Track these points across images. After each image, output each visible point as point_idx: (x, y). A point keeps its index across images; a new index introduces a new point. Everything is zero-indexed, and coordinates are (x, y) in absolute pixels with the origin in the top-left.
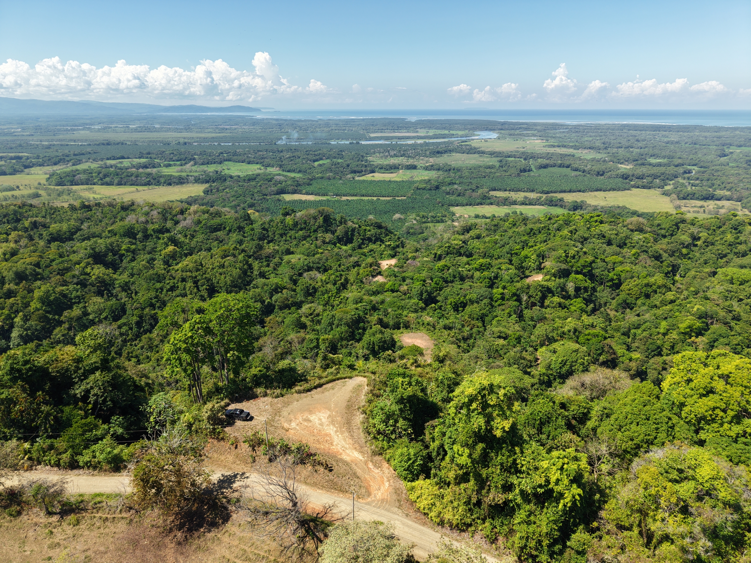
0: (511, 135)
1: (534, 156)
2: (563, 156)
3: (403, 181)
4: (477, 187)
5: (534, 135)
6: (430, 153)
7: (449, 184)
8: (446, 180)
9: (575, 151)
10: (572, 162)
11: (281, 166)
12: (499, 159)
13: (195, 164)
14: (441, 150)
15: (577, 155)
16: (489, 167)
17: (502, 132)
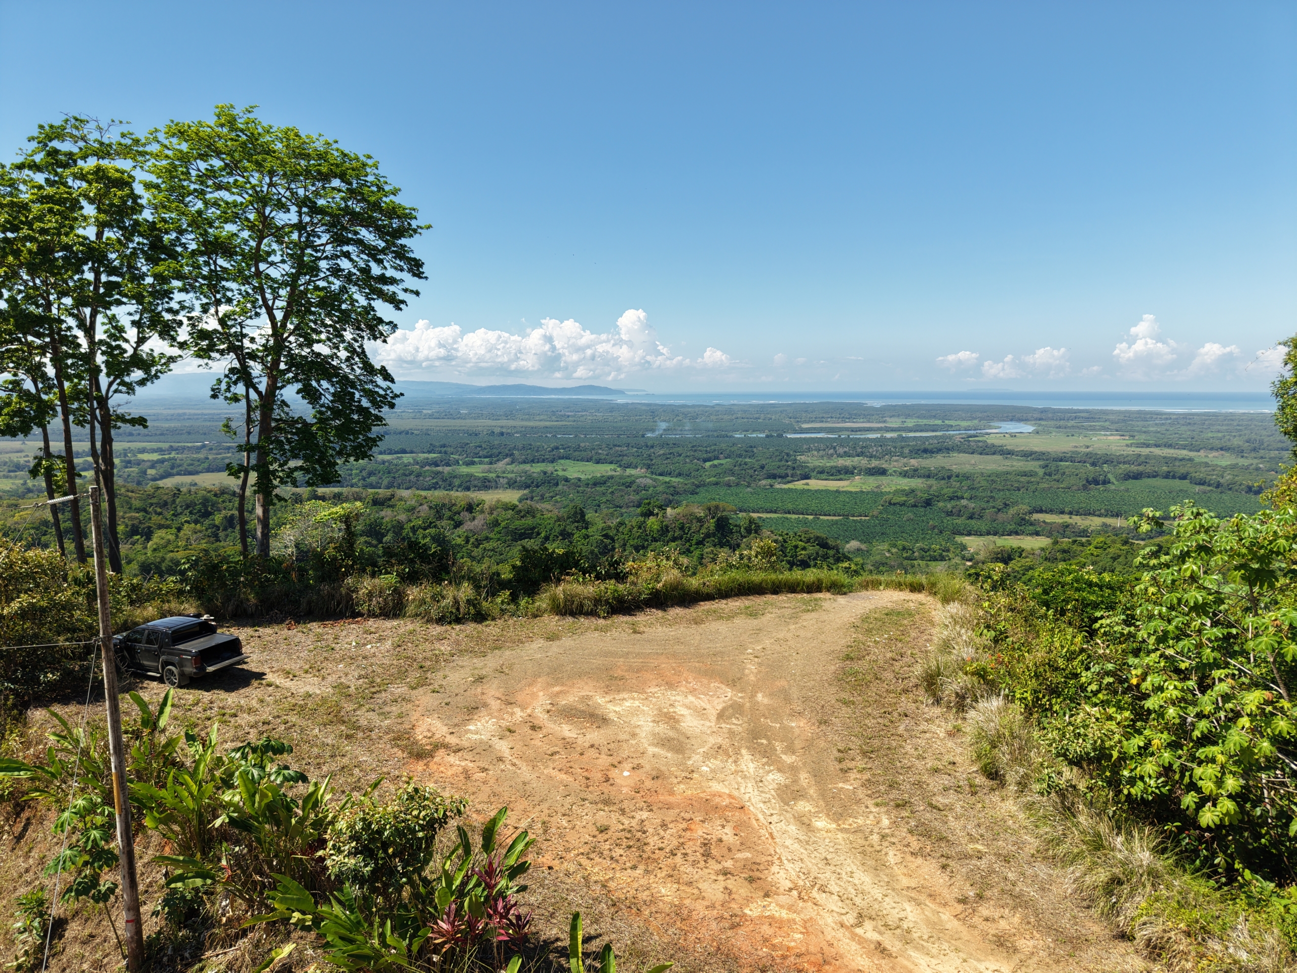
0: (1060, 427)
1: (1108, 460)
2: (1167, 460)
3: (862, 492)
4: (1006, 505)
5: (1106, 429)
6: (911, 451)
7: (951, 499)
8: (945, 491)
9: (1192, 454)
10: (1192, 470)
11: (648, 467)
12: (1041, 463)
13: (512, 462)
14: (930, 447)
15: (1197, 460)
16: (1025, 474)
17: (1043, 423)
